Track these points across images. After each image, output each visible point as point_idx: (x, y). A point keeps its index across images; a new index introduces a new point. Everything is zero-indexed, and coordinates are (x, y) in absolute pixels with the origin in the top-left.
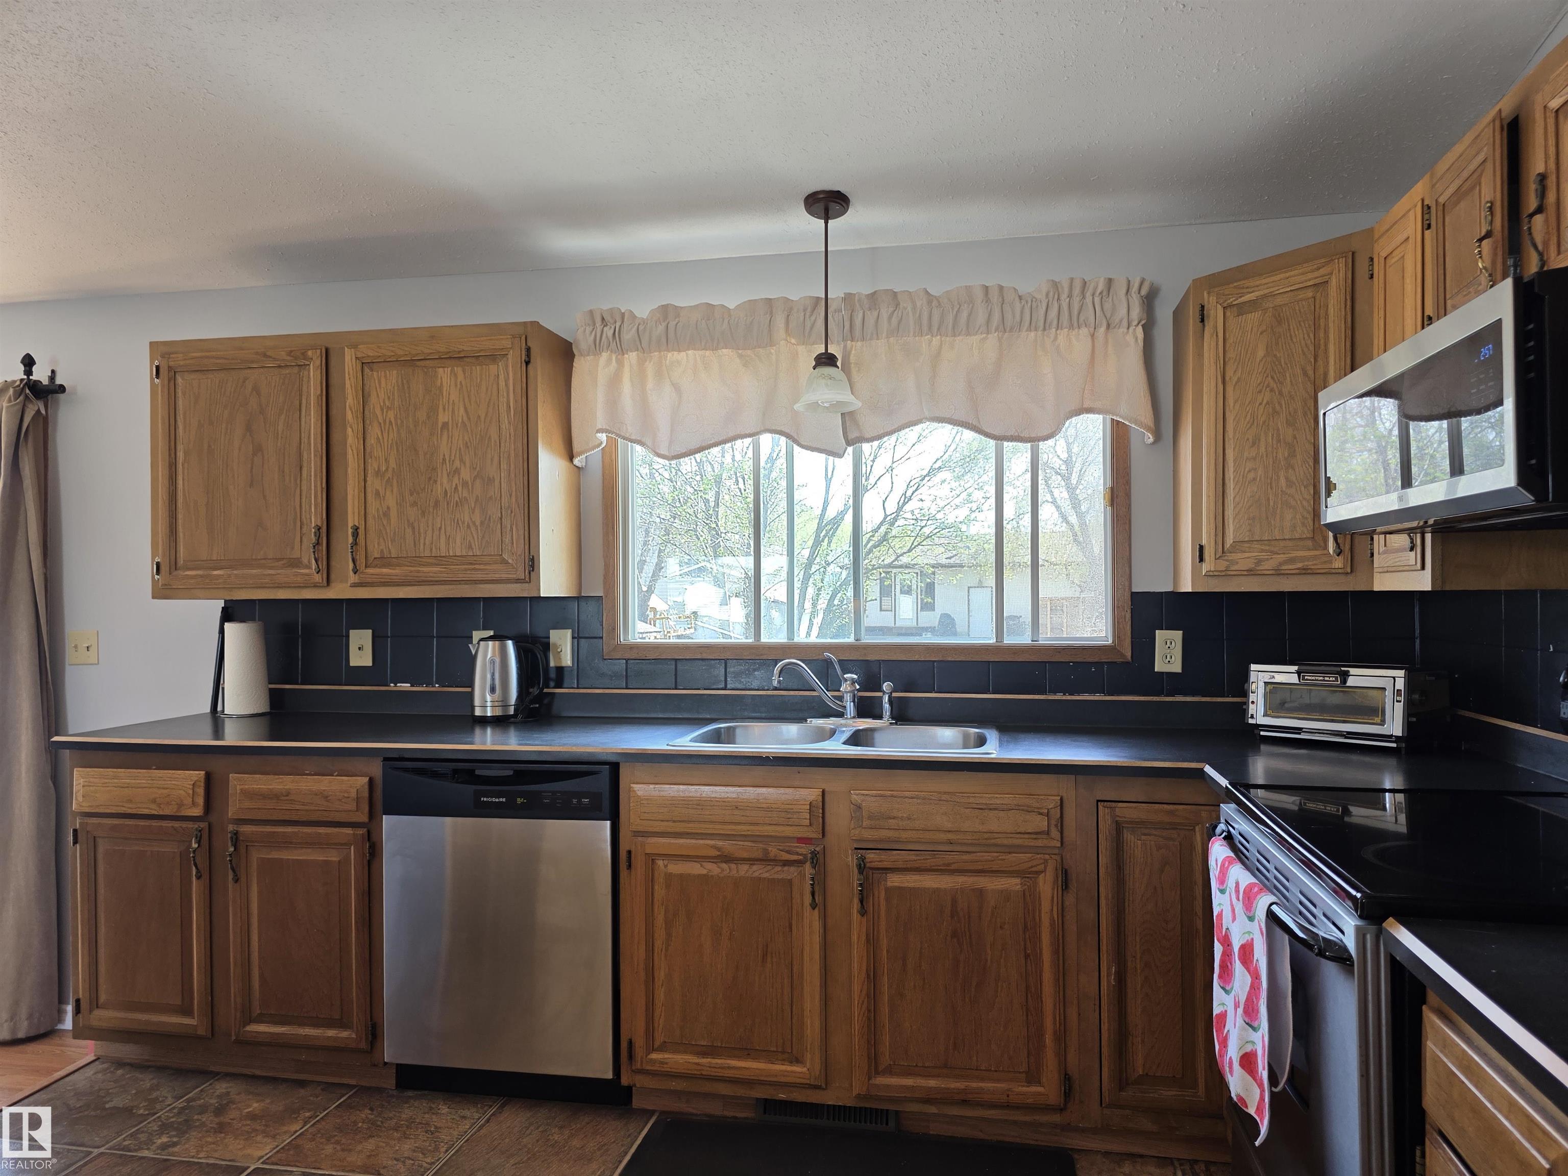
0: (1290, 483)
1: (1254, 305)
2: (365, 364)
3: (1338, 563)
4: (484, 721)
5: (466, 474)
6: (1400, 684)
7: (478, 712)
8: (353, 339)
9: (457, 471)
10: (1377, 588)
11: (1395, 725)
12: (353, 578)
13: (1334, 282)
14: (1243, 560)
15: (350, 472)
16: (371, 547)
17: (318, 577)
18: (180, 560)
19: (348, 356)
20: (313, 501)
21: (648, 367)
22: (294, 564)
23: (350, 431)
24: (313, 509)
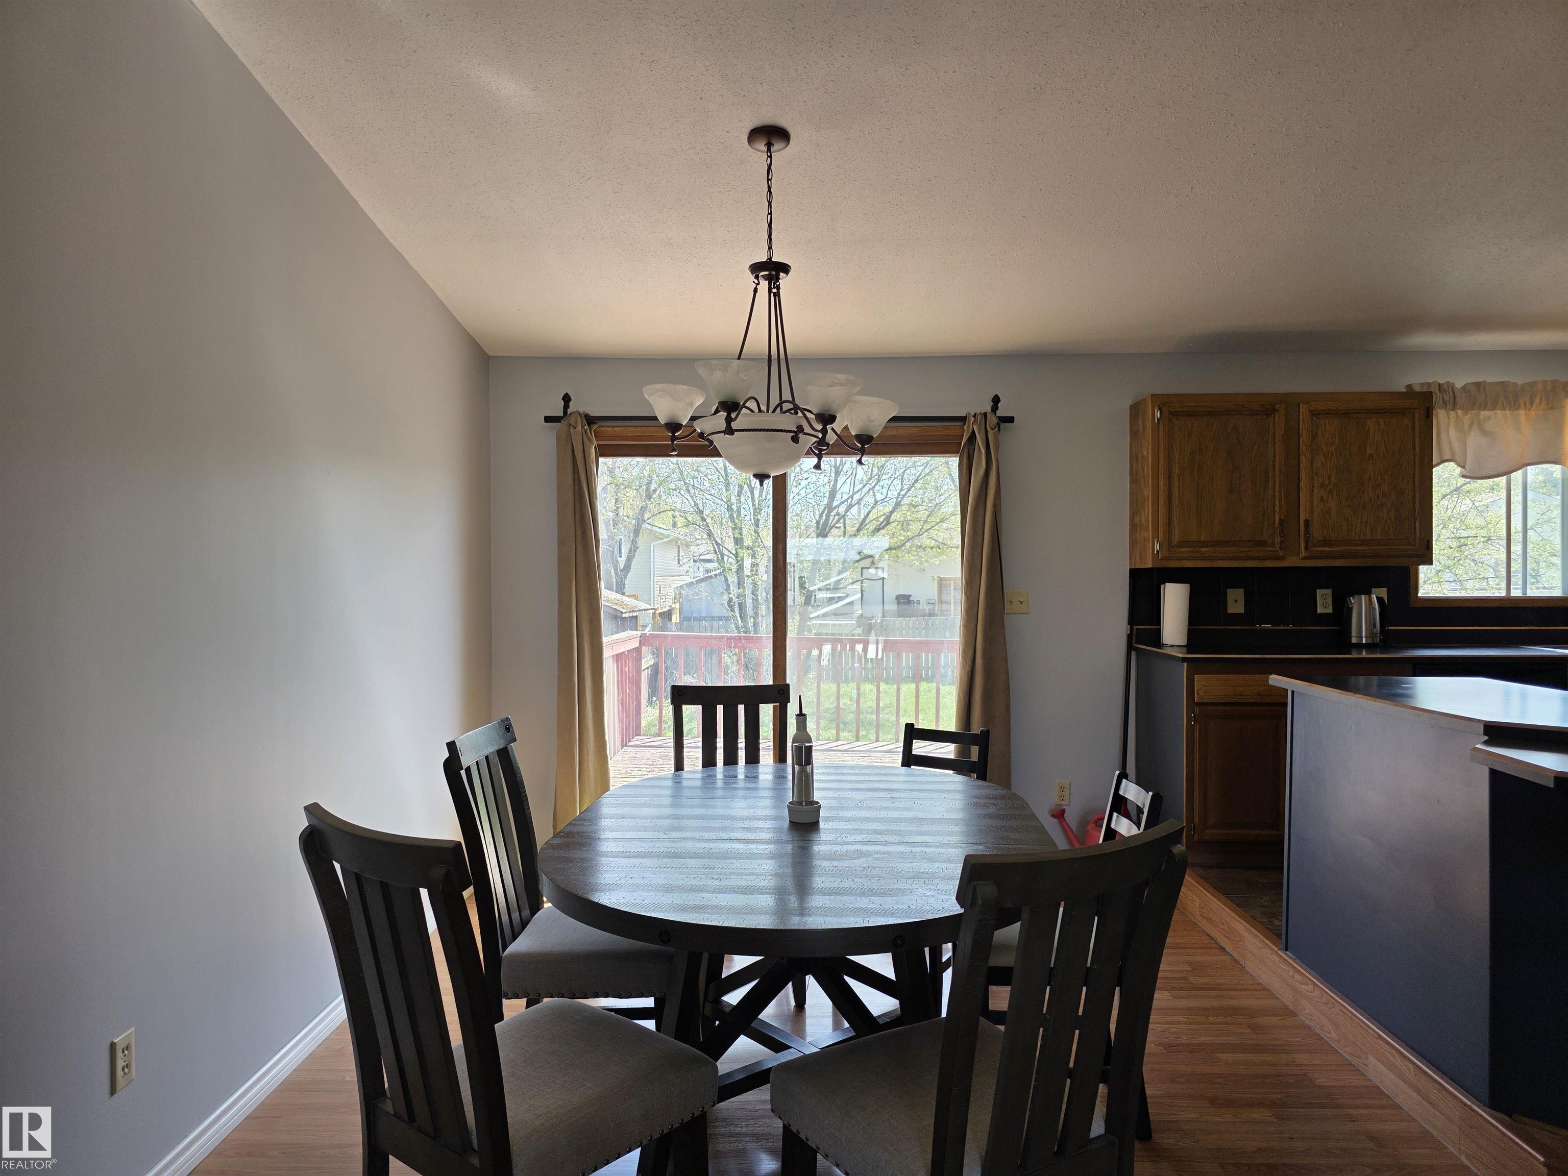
2: (1315, 414)
5: (1385, 487)
8: (1307, 398)
9: (1379, 485)
12: (1303, 553)
15: (1302, 484)
16: (1317, 533)
17: (1281, 553)
18: (1176, 539)
19: (1303, 409)
20: (1277, 503)
21: (1467, 419)
22: (1262, 543)
23: (1303, 458)
24: (1277, 509)
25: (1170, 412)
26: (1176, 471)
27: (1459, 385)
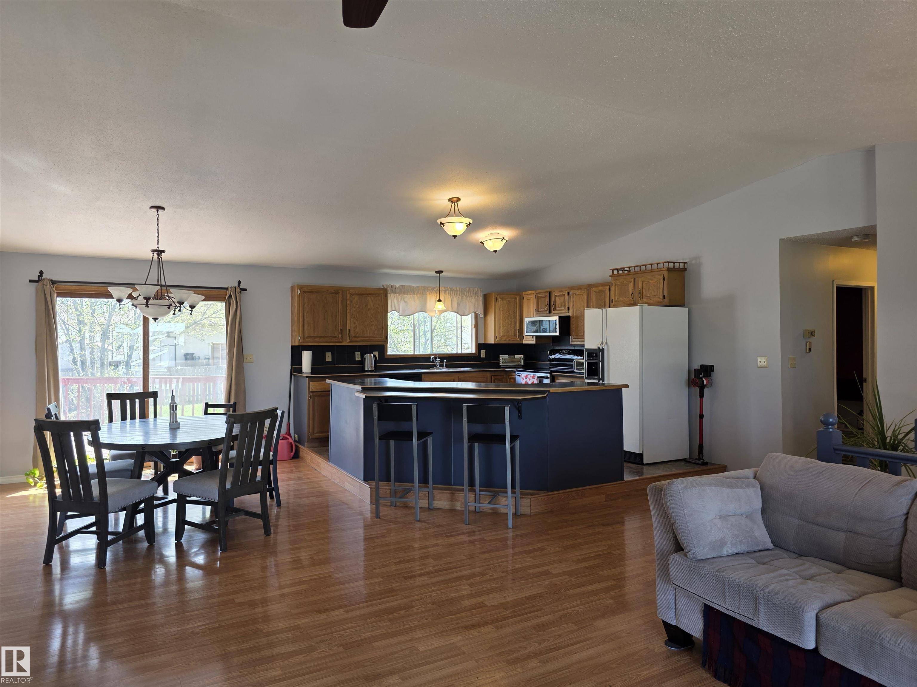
0: (511, 327)
1: (505, 299)
2: (351, 294)
3: (518, 339)
4: (368, 371)
5: (373, 319)
6: (523, 357)
7: (366, 369)
8: (349, 289)
9: (372, 318)
10: (523, 343)
11: (522, 363)
12: (348, 340)
13: (517, 298)
14: (504, 338)
15: (348, 317)
16: (352, 334)
17: (341, 340)
18: (306, 336)
19: (348, 292)
20: (340, 324)
21: (399, 297)
22: (335, 337)
23: (348, 309)
24: (340, 325)
25: (303, 291)
26: (306, 311)
27: (397, 286)
